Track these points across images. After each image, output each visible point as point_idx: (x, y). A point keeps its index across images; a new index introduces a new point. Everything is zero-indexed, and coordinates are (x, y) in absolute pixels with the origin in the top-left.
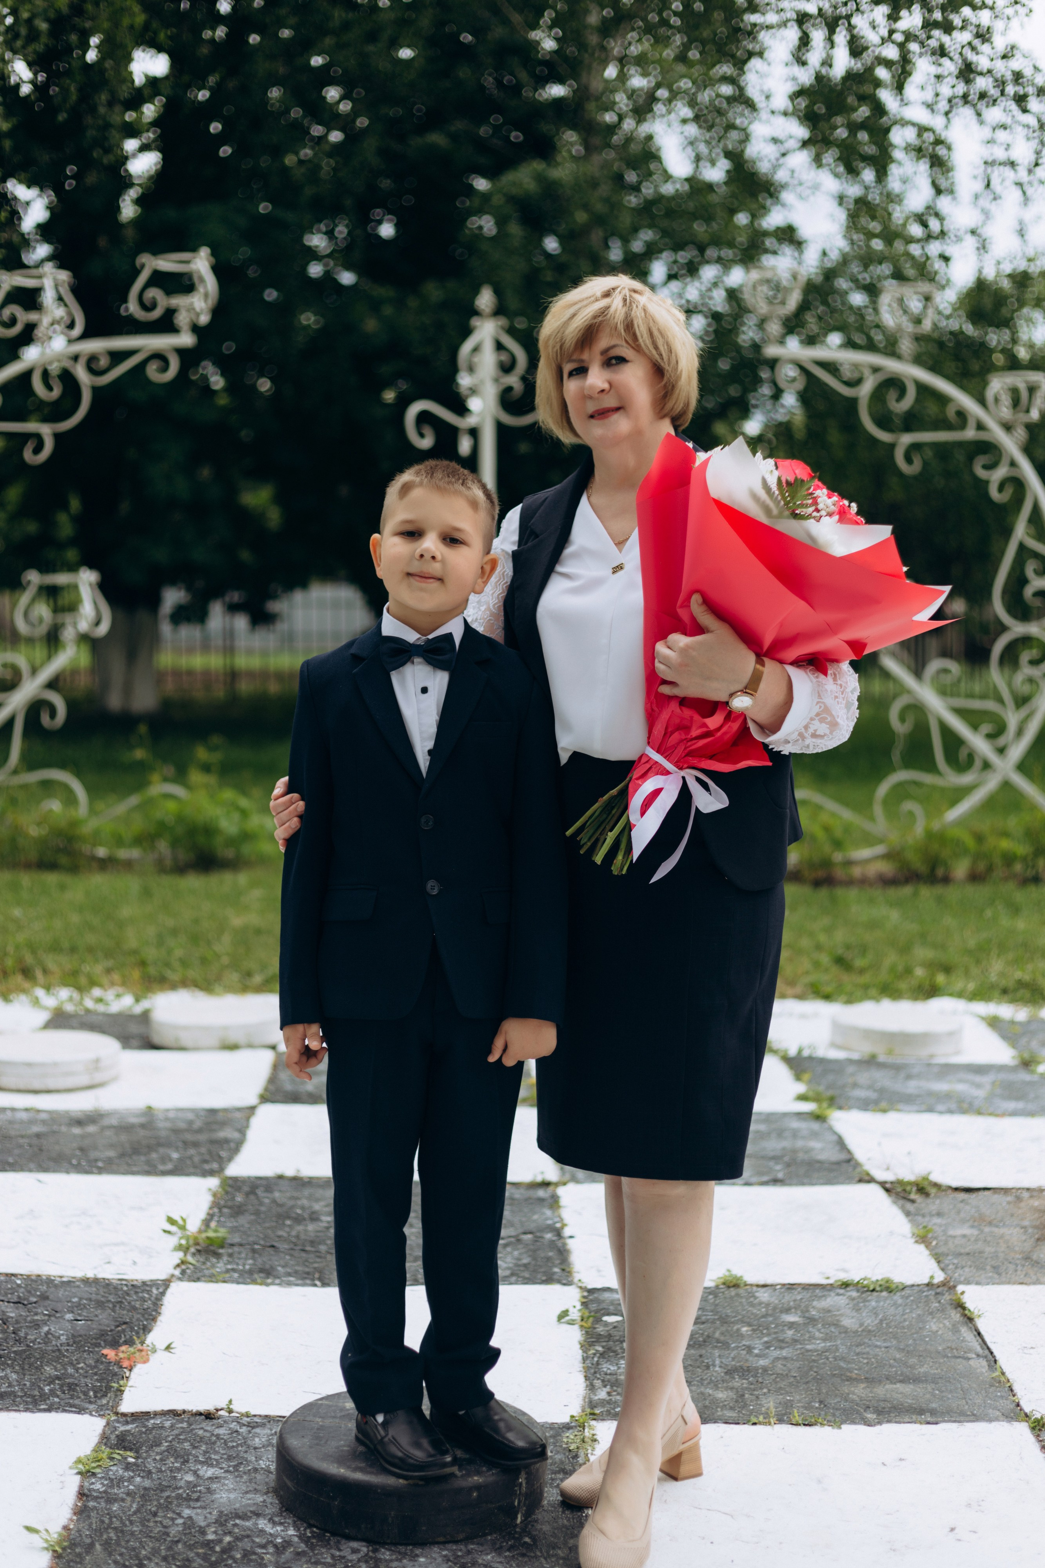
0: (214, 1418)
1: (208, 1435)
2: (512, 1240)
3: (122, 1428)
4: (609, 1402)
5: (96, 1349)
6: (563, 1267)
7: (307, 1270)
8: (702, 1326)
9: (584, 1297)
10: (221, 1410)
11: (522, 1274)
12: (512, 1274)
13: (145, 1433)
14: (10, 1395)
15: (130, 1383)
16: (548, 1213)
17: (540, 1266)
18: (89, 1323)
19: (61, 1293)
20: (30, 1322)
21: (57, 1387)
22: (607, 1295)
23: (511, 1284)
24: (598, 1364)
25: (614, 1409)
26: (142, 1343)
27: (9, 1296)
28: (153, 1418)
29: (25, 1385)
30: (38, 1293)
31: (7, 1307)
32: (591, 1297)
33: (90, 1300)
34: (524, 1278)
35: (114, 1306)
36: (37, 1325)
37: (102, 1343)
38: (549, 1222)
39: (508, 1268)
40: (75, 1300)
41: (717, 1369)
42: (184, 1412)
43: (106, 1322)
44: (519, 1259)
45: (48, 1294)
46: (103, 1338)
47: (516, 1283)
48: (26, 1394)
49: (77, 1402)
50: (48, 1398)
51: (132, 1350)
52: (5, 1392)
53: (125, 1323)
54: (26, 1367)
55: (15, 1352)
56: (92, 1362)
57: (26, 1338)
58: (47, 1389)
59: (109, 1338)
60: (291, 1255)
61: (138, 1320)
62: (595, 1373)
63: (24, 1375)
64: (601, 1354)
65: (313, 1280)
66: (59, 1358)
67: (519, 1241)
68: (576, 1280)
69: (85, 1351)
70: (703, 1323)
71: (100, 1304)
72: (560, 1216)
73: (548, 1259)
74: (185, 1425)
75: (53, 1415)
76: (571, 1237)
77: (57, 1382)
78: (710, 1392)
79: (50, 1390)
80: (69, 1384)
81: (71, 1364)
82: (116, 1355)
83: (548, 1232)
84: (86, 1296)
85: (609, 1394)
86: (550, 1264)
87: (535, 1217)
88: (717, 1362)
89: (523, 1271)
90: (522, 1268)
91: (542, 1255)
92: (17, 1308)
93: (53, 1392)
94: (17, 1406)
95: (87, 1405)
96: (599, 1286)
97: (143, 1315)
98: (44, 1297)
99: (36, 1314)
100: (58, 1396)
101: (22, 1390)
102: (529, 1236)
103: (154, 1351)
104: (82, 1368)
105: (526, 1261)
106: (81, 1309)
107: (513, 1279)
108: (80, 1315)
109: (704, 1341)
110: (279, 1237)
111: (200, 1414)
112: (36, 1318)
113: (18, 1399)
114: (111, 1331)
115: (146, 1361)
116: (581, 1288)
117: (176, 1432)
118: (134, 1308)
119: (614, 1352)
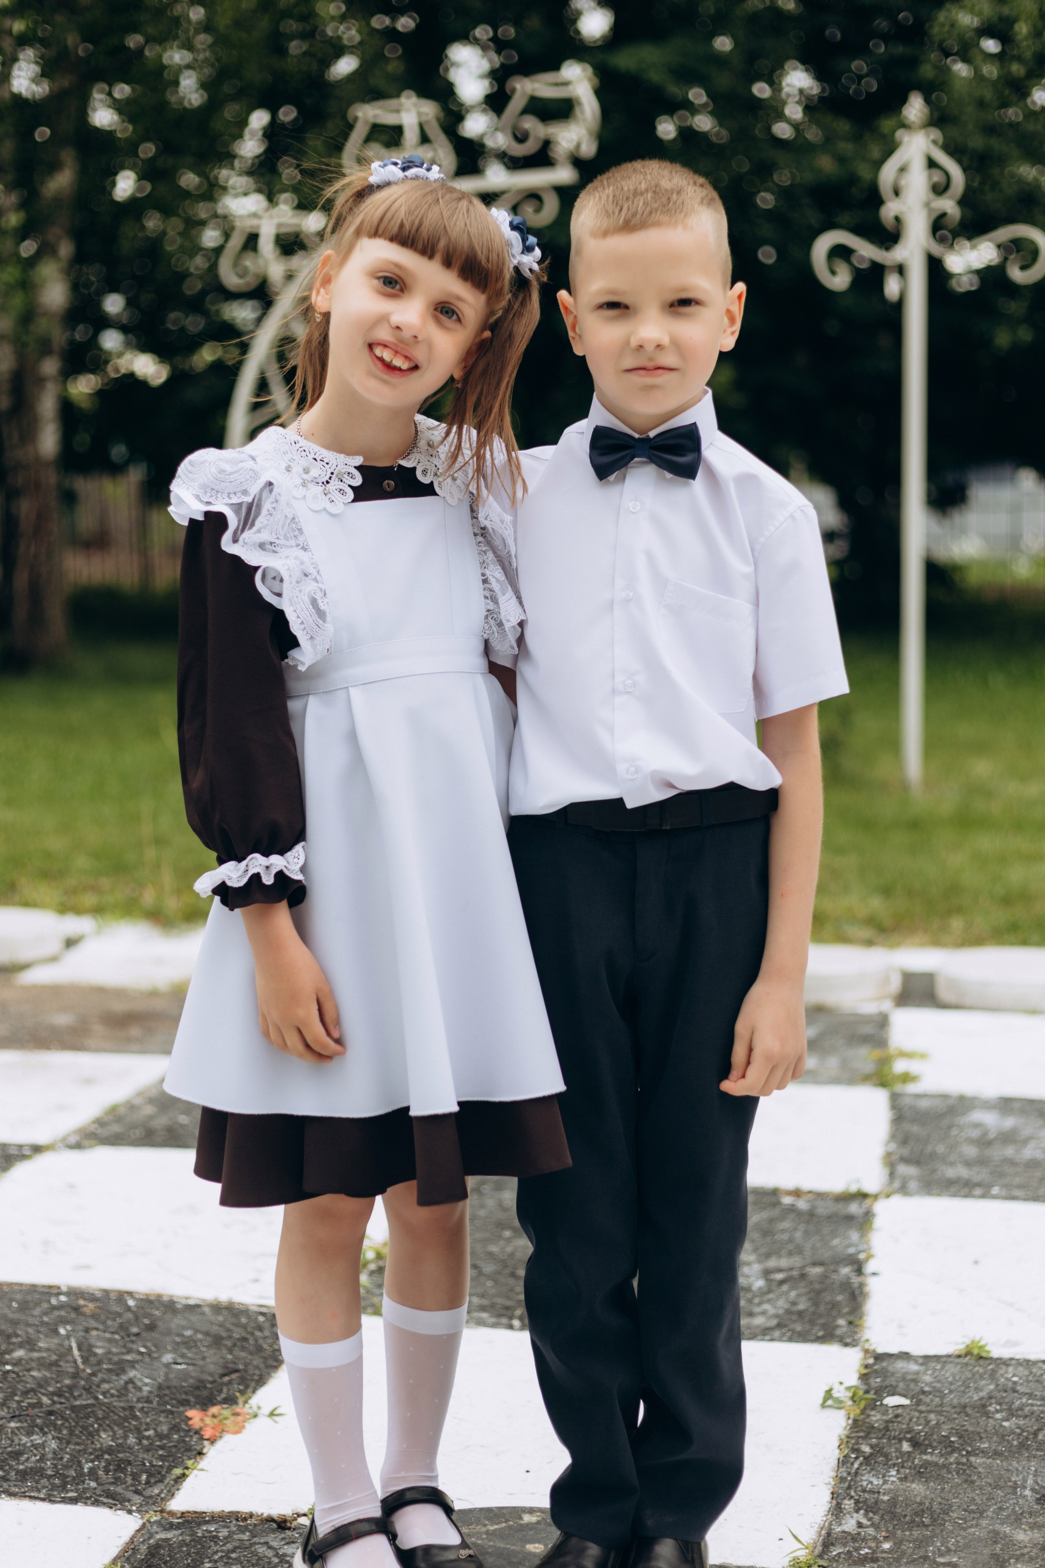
0: (289, 1529)
1: (270, 1553)
2: (795, 1273)
3: (162, 1535)
4: (855, 1538)
5: (181, 1409)
6: (851, 1318)
7: (508, 1303)
8: (1021, 1422)
9: (866, 1366)
10: (305, 1515)
11: (792, 1326)
12: (779, 1326)
13: (187, 1545)
14: (35, 1474)
15: (204, 1463)
16: (854, 1236)
17: (821, 1316)
18: (191, 1368)
19: (177, 1321)
20: (116, 1363)
21: (103, 1464)
22: (900, 1365)
23: (772, 1340)
24: (856, 1473)
25: (857, 1550)
26: (246, 1402)
27: (109, 1323)
28: (207, 1522)
29: (62, 1458)
30: (147, 1321)
31: (99, 1338)
32: (876, 1367)
33: (207, 1334)
34: (793, 1331)
35: (234, 1345)
36: (120, 1368)
37: (192, 1399)
38: (851, 1250)
39: (776, 1316)
40: (188, 1333)
41: (1027, 1492)
42: (251, 1515)
43: (212, 1368)
44: (794, 1303)
45: (160, 1324)
46: (197, 1393)
47: (780, 1340)
48: (57, 1472)
49: (119, 1489)
50: (83, 1482)
51: (226, 1413)
52: (31, 1468)
53: (237, 1371)
54: (77, 1432)
55: (73, 1408)
56: (164, 1428)
57: (98, 1386)
58: (87, 1467)
59: (205, 1393)
60: (496, 1282)
61: (257, 1367)
62: (849, 1487)
63: (68, 1443)
64: (865, 1458)
65: (511, 1318)
66: (126, 1419)
67: (803, 1276)
68: (863, 1339)
69: (163, 1412)
70: (1026, 1417)
71: (217, 1341)
72: (868, 1243)
73: (834, 1305)
74: (246, 1536)
75: (79, 1510)
76: (874, 1274)
77: (106, 1456)
78: (1008, 1530)
79: (91, 1469)
80: (121, 1460)
81: (138, 1430)
82: (202, 1420)
83: (846, 1265)
84: (205, 1328)
85: (860, 1525)
86: (834, 1313)
87: (836, 1242)
88: (1030, 1482)
89: (795, 1321)
90: (794, 1317)
91: (828, 1298)
92: (110, 1341)
93: (93, 1472)
94: (39, 1491)
95: (130, 1495)
96: (894, 1350)
97: (265, 1359)
98: (151, 1328)
99: (129, 1351)
100: (96, 1480)
101: (55, 1466)
102: (817, 1270)
103: (255, 1416)
104: (148, 1438)
105: (801, 1307)
106: (189, 1348)
107: (777, 1334)
108: (183, 1356)
109: (1022, 1445)
110: (491, 1254)
111: (270, 1519)
112: (128, 1357)
113: (44, 1481)
114: (212, 1382)
115: (237, 1432)
116: (866, 1351)
117: (229, 1546)
118: (259, 1349)
119: (886, 1456)
